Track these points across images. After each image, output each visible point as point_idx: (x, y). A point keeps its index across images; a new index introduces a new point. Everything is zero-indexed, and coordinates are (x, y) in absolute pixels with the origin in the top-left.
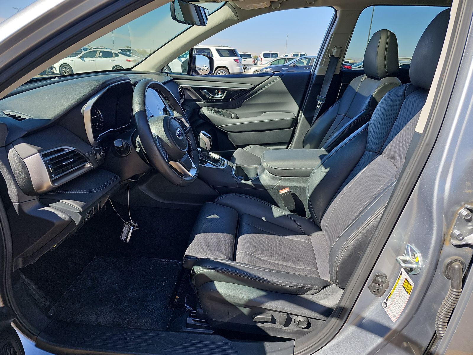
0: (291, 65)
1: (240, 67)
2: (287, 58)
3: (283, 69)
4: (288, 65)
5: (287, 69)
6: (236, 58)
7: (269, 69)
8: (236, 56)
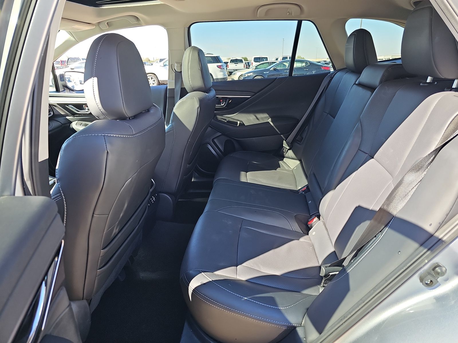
0: (272, 69)
1: (223, 73)
2: (271, 62)
3: (265, 73)
4: (269, 69)
5: (268, 72)
6: (219, 64)
7: (251, 74)
8: (219, 63)
